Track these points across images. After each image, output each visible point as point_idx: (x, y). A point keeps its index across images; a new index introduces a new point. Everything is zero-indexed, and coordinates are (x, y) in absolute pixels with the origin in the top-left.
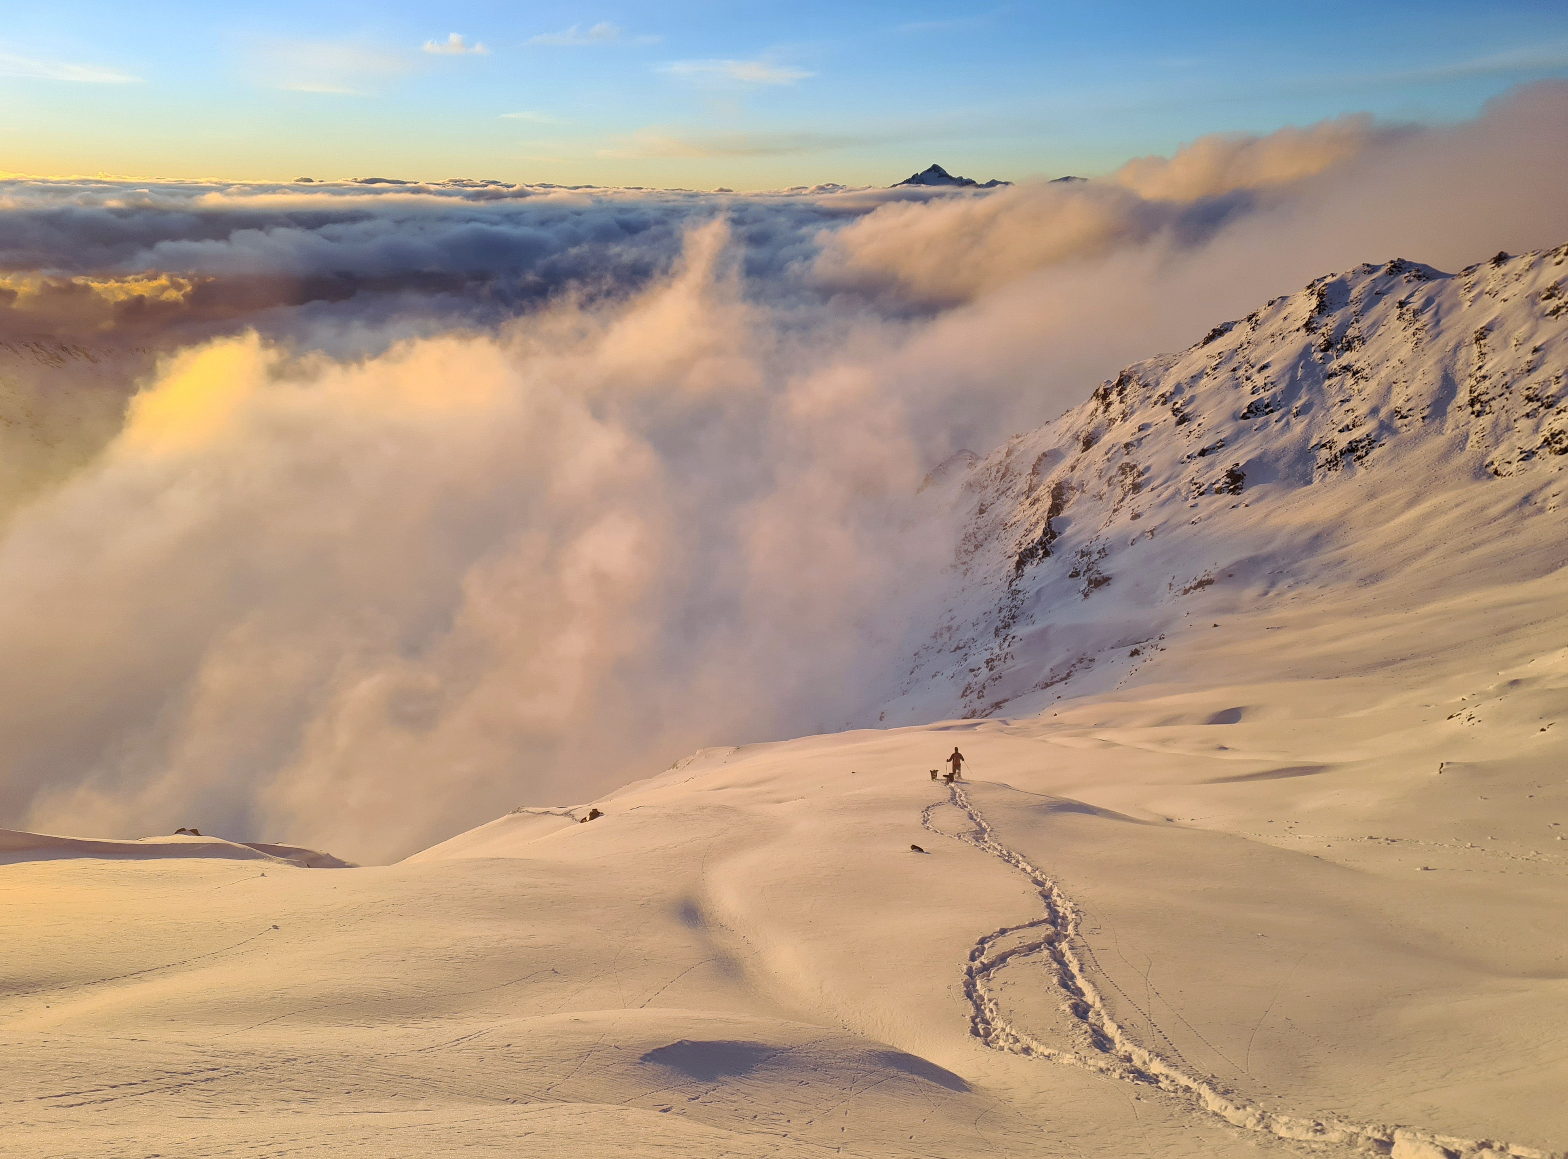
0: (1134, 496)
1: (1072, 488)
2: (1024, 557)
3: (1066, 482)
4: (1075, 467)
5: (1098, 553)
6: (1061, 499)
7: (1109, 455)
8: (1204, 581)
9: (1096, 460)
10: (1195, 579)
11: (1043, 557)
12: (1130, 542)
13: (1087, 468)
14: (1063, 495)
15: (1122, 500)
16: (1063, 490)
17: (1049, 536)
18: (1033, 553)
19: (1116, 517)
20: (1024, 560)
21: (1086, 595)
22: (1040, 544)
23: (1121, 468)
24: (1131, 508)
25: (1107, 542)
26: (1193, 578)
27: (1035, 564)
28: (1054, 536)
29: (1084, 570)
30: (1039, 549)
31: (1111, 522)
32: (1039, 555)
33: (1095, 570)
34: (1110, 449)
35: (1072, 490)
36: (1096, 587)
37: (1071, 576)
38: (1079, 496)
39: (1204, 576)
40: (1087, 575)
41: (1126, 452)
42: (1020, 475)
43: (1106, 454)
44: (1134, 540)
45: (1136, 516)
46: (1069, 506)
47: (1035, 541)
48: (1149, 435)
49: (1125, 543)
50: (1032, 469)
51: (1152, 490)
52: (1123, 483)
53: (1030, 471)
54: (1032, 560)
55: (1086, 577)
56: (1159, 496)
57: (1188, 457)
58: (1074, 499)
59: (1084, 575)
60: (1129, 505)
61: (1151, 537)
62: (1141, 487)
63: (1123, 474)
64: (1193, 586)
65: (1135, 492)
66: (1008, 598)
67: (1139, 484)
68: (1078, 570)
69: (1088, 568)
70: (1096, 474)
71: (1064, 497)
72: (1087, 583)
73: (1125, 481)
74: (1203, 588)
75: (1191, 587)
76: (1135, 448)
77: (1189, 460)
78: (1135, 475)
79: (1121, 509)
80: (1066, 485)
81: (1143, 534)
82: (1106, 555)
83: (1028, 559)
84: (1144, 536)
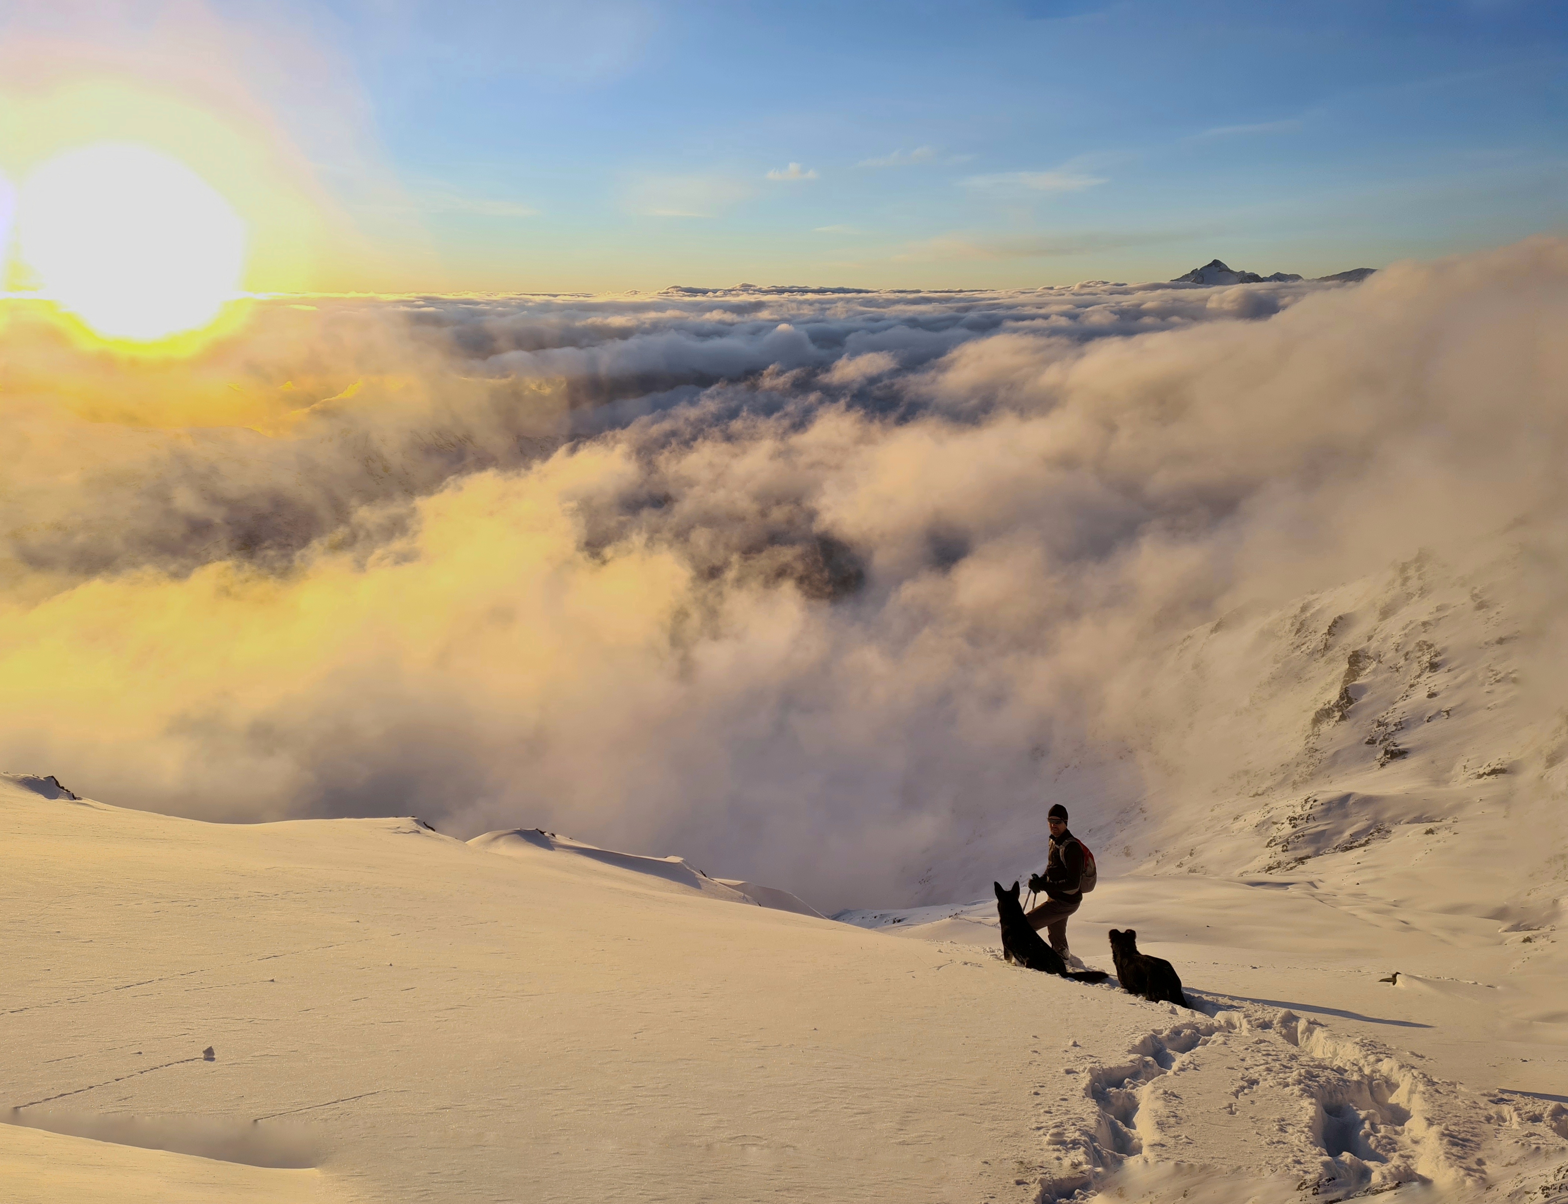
0: (1431, 674)
1: (1369, 658)
2: (1320, 717)
3: (1363, 650)
4: (1372, 637)
5: (1395, 725)
6: (1358, 666)
7: (1406, 631)
8: (1498, 770)
9: (1393, 633)
10: (1489, 765)
11: (1340, 720)
12: (1426, 719)
13: (1384, 640)
14: (1359, 662)
15: (1419, 676)
16: (1360, 658)
17: (1346, 700)
18: (1329, 714)
19: (1412, 692)
20: (1320, 718)
21: (1382, 765)
22: (1337, 706)
23: (1418, 644)
24: (1428, 686)
25: (1403, 716)
26: (1487, 765)
27: (1331, 726)
28: (1350, 701)
29: (1380, 739)
30: (1335, 711)
31: (1407, 696)
32: (1335, 717)
33: (1391, 740)
34: (1407, 625)
35: (1368, 659)
36: (1392, 758)
37: (1368, 743)
38: (1375, 665)
39: (1498, 764)
40: (1384, 744)
41: (1424, 630)
42: (1315, 632)
43: (1404, 629)
44: (1430, 718)
45: (1432, 695)
46: (1365, 673)
47: (1332, 703)
48: (1447, 616)
49: (1421, 719)
50: (1328, 630)
51: (1449, 671)
52: (1419, 659)
53: (1326, 631)
54: (1328, 720)
55: (1382, 746)
56: (1456, 678)
57: (1486, 643)
58: (1370, 667)
59: (1380, 744)
60: (1426, 683)
61: (1447, 716)
62: (1437, 666)
63: (1420, 650)
64: (1487, 773)
65: (1432, 670)
66: (1306, 755)
67: (1436, 663)
68: (1374, 739)
69: (1384, 738)
70: (1393, 647)
71: (1361, 665)
72: (1383, 752)
73: (1422, 657)
74: (1496, 776)
75: (1484, 773)
76: (1432, 627)
77: (1487, 646)
78: (1432, 654)
79: (1417, 685)
80: (1362, 654)
81: (1439, 713)
82: (1402, 728)
83: (1324, 718)
84: (1440, 714)
